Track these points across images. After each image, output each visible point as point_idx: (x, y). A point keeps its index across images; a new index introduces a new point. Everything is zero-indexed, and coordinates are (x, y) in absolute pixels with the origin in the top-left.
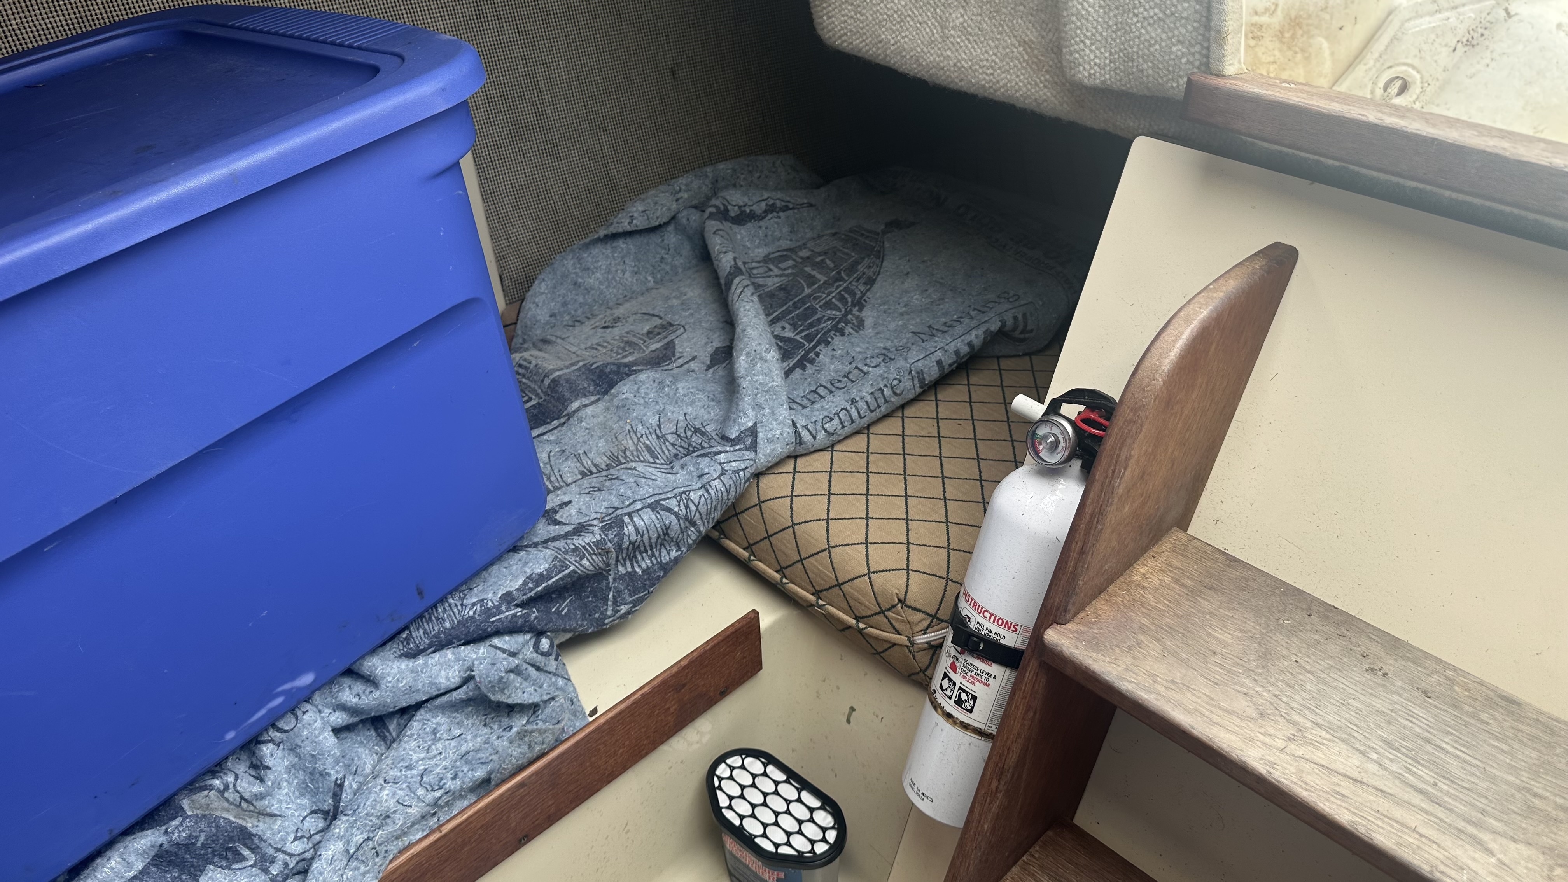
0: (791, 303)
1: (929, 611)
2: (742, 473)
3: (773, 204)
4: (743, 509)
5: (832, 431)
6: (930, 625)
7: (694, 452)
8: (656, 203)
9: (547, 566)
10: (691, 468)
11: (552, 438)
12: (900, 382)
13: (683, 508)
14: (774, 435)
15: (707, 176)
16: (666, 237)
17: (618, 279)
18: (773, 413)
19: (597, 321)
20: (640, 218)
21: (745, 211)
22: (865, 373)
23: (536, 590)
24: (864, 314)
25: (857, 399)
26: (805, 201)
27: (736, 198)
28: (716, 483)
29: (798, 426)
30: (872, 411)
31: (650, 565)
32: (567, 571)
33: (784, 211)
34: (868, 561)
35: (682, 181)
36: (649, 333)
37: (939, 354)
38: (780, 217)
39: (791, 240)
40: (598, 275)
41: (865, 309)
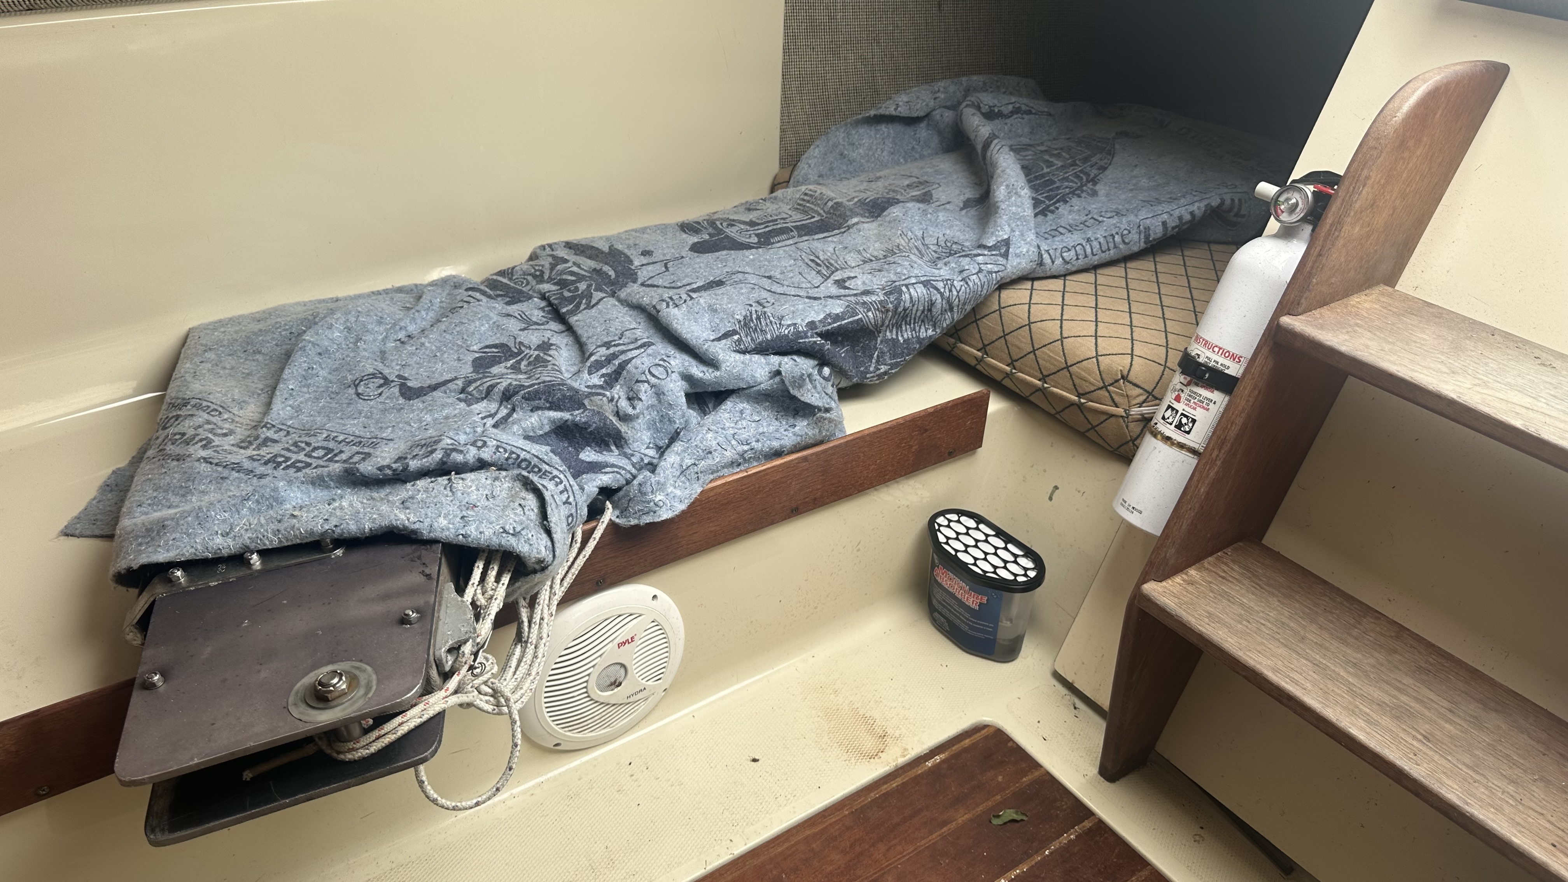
0: (1033, 176)
1: (1146, 388)
2: (994, 275)
3: (1019, 107)
4: (983, 315)
5: (1067, 259)
6: (1146, 400)
7: (956, 254)
8: (918, 98)
9: (842, 310)
10: (953, 265)
11: (835, 240)
12: (1130, 232)
13: (947, 290)
14: (1021, 252)
15: (962, 84)
16: (918, 132)
17: (877, 156)
18: (1022, 235)
19: (864, 177)
20: (904, 107)
21: (994, 111)
22: (1100, 222)
23: (832, 326)
24: (1097, 188)
25: (1092, 239)
26: (1046, 110)
27: (988, 99)
28: (975, 277)
29: (1042, 249)
30: (1103, 252)
31: (910, 337)
32: (856, 318)
33: (1027, 114)
34: (1096, 348)
35: (942, 84)
36: (908, 186)
37: (1165, 216)
38: (1023, 119)
39: (1030, 139)
40: (861, 151)
41: (1098, 185)
